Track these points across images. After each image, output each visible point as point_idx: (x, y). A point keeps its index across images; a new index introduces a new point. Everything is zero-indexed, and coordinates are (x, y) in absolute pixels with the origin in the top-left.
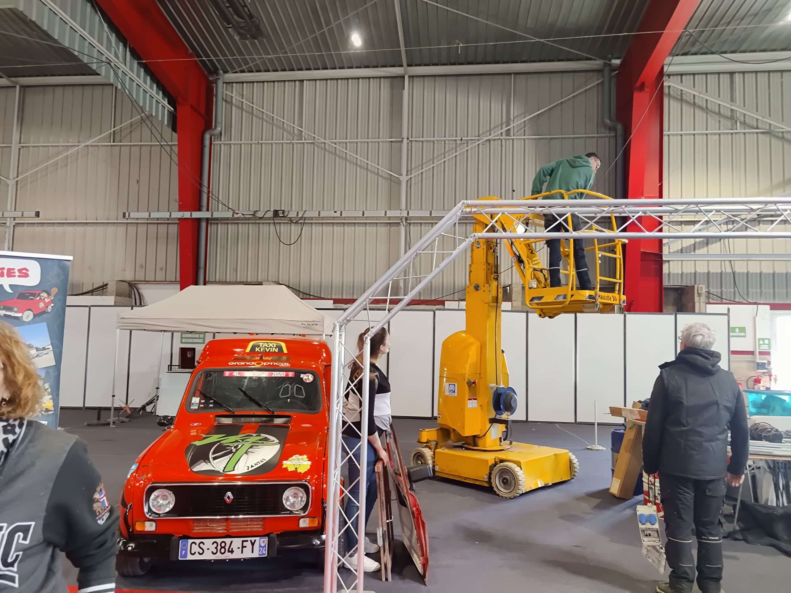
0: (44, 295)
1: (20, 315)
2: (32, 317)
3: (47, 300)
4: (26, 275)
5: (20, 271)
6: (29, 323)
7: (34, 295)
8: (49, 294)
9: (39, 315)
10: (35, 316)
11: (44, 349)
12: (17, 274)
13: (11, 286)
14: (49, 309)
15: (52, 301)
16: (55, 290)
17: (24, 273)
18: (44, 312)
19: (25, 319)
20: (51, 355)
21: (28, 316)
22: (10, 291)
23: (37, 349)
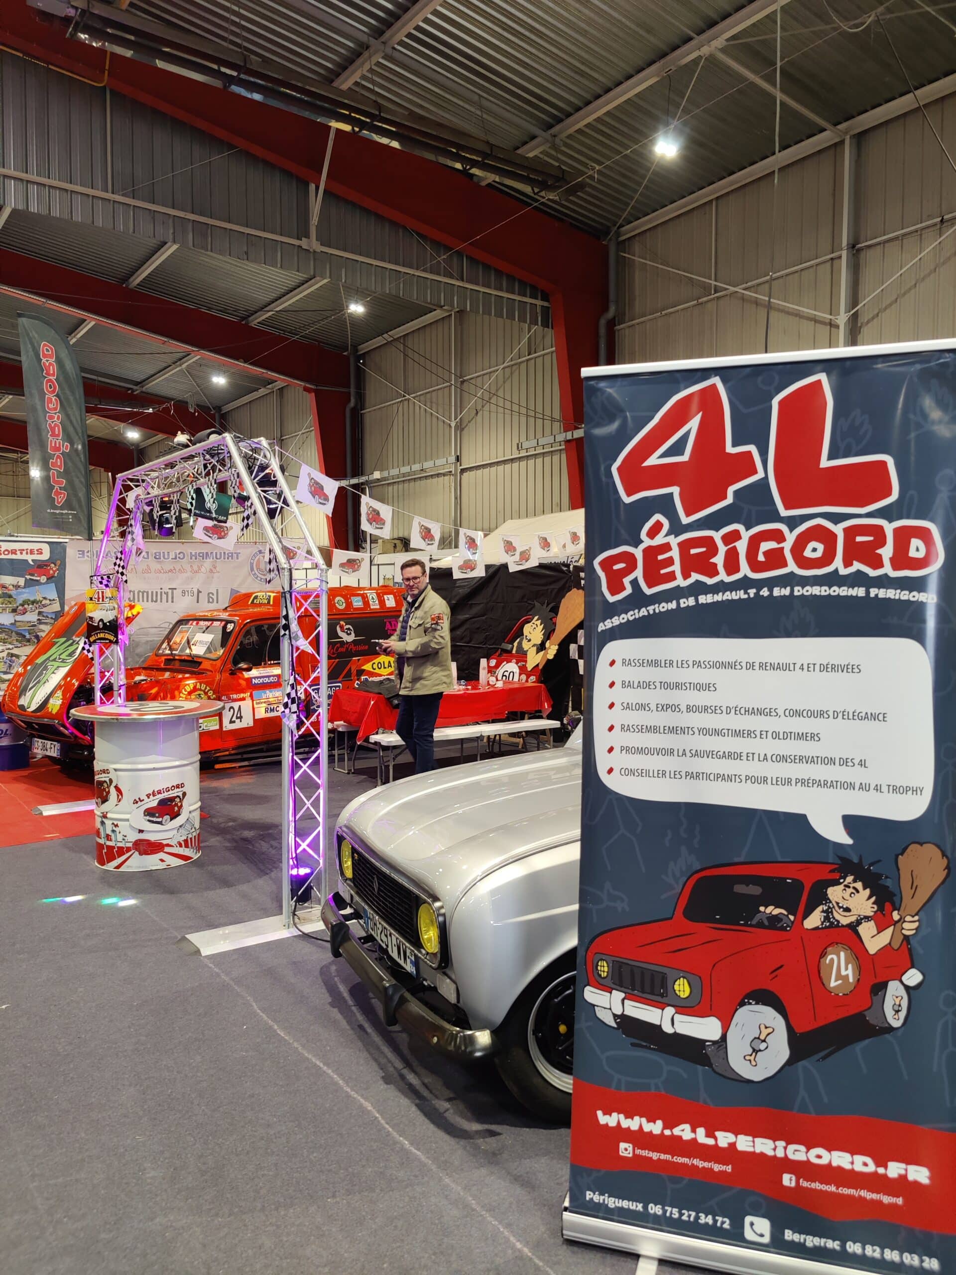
0: (53, 565)
1: (38, 578)
2: (45, 580)
3: (54, 569)
4: (41, 553)
5: (37, 550)
6: (44, 584)
7: (45, 565)
8: (55, 565)
9: (50, 578)
10: (48, 579)
11: (54, 600)
12: (36, 552)
13: (32, 560)
14: (56, 575)
15: (57, 570)
16: (58, 562)
17: (40, 552)
18: (53, 577)
19: (42, 581)
20: (58, 604)
21: (43, 579)
22: (31, 563)
23: (50, 600)
